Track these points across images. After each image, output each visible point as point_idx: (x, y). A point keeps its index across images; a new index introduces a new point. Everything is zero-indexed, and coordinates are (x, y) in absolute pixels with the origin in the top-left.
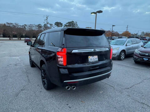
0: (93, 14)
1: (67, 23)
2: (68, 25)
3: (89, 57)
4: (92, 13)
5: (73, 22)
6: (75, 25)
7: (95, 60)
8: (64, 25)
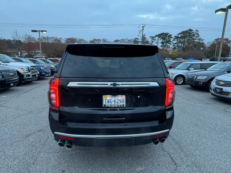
0: (220, 13)
1: (180, 34)
2: (181, 37)
3: (104, 97)
4: (216, 11)
5: (191, 30)
6: (194, 35)
7: (119, 104)
8: (174, 37)
